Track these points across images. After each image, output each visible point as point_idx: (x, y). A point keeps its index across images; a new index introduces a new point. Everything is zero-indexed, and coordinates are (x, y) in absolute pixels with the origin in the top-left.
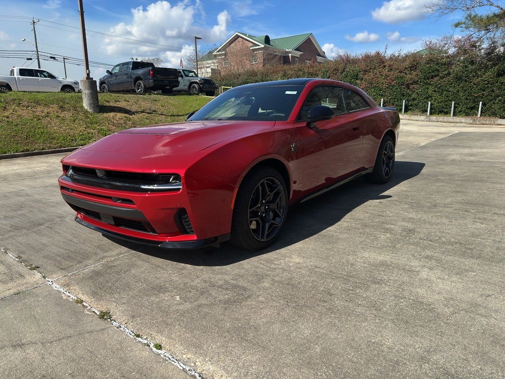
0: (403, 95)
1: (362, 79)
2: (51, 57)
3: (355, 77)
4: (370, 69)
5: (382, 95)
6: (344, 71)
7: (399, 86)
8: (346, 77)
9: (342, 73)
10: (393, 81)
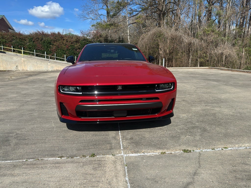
0: (75, 54)
1: (53, 45)
3: (49, 43)
4: (57, 40)
5: (64, 53)
6: (42, 40)
7: (73, 49)
8: (44, 43)
9: (41, 40)
10: (69, 47)
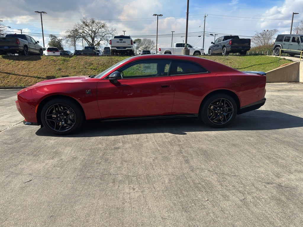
2: (211, 35)
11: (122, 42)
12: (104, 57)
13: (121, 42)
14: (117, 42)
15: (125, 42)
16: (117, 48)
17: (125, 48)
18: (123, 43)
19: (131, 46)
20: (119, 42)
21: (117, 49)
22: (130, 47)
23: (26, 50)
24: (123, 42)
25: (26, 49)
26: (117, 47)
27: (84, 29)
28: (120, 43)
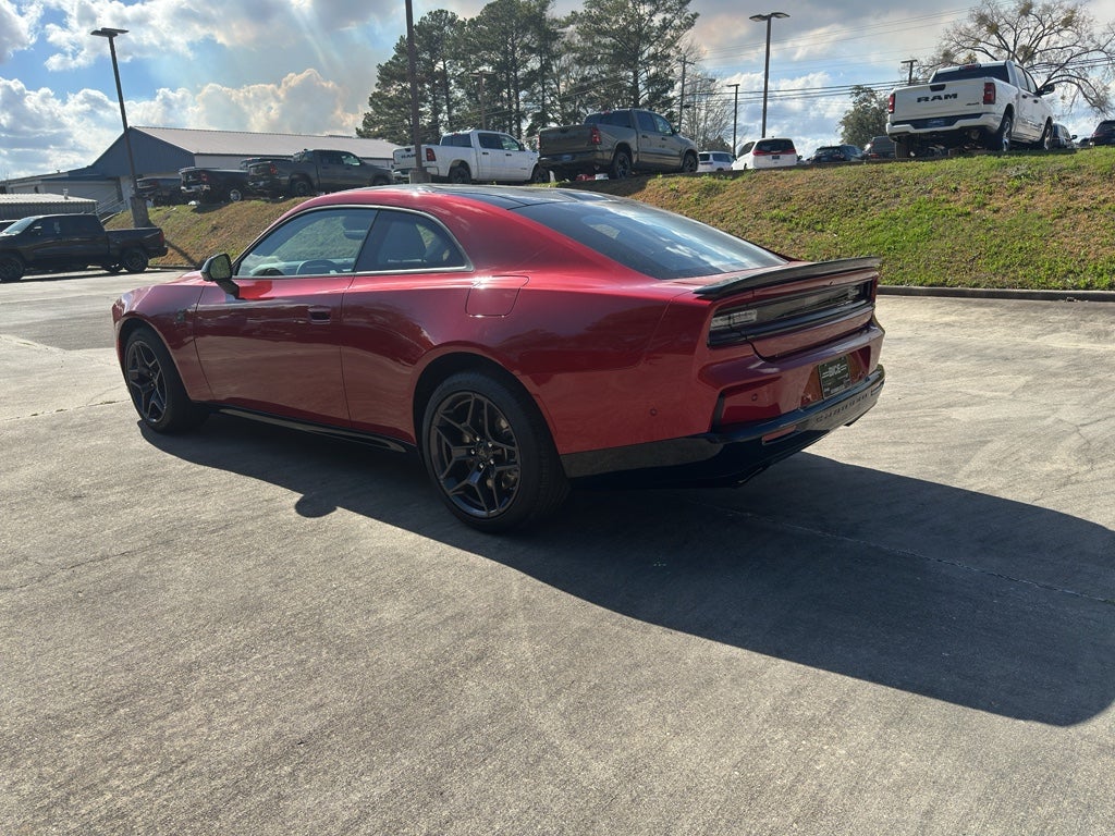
11: (940, 98)
12: (856, 167)
13: (934, 98)
14: (919, 100)
15: (955, 96)
16: (916, 128)
17: (951, 120)
18: (944, 101)
19: (983, 108)
20: (927, 99)
21: (912, 130)
22: (977, 116)
23: (622, 162)
24: (946, 97)
25: (622, 155)
26: (916, 123)
27: (981, 45)
28: (930, 102)
